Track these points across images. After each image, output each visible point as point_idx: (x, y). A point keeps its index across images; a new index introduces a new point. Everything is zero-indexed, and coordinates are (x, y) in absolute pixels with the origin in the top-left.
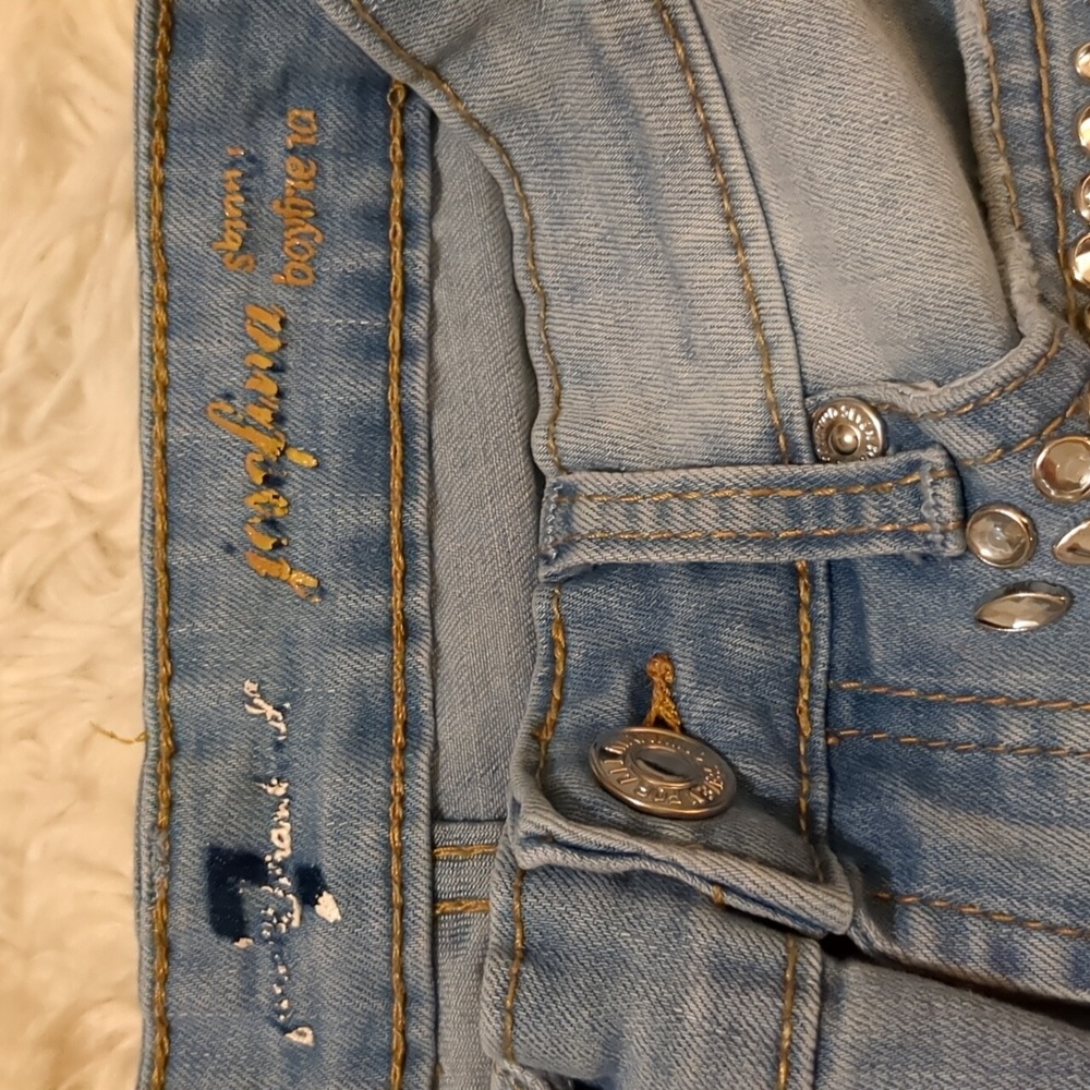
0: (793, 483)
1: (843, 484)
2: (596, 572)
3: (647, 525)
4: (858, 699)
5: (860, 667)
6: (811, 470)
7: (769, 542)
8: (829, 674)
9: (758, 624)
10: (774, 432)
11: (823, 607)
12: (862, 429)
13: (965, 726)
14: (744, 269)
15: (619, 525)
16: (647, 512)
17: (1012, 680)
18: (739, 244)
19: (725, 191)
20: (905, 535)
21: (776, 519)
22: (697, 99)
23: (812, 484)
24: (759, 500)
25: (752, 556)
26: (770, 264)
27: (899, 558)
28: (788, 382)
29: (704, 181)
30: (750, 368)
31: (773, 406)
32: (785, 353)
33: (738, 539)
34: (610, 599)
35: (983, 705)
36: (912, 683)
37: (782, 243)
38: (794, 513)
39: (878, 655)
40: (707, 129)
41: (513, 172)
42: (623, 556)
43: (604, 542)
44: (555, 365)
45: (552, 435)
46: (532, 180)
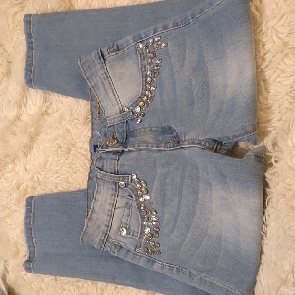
0: (122, 115)
1: (125, 114)
2: (110, 126)
3: (113, 122)
4: (129, 132)
5: (129, 129)
6: (123, 113)
7: (121, 121)
8: (127, 130)
9: (121, 128)
10: (120, 111)
11: (126, 125)
12: (126, 109)
13: (136, 132)
14: (115, 98)
15: (111, 122)
16: (112, 120)
17: (139, 127)
18: (114, 95)
19: (113, 91)
20: (130, 117)
21: (121, 118)
22: (110, 83)
23: (123, 115)
24: (120, 117)
25: (120, 122)
26: (117, 96)
27: (130, 119)
28: (121, 107)
29: (111, 90)
30: (118, 106)
31: (120, 109)
32: (120, 104)
33: (119, 121)
34: (111, 128)
35: (137, 130)
36: (132, 130)
37: (118, 95)
38: (123, 118)
39: (130, 128)
40: (111, 86)
41: (95, 91)
42: (111, 125)
43: (110, 124)
44: (103, 108)
45: (105, 115)
46: (97, 92)
